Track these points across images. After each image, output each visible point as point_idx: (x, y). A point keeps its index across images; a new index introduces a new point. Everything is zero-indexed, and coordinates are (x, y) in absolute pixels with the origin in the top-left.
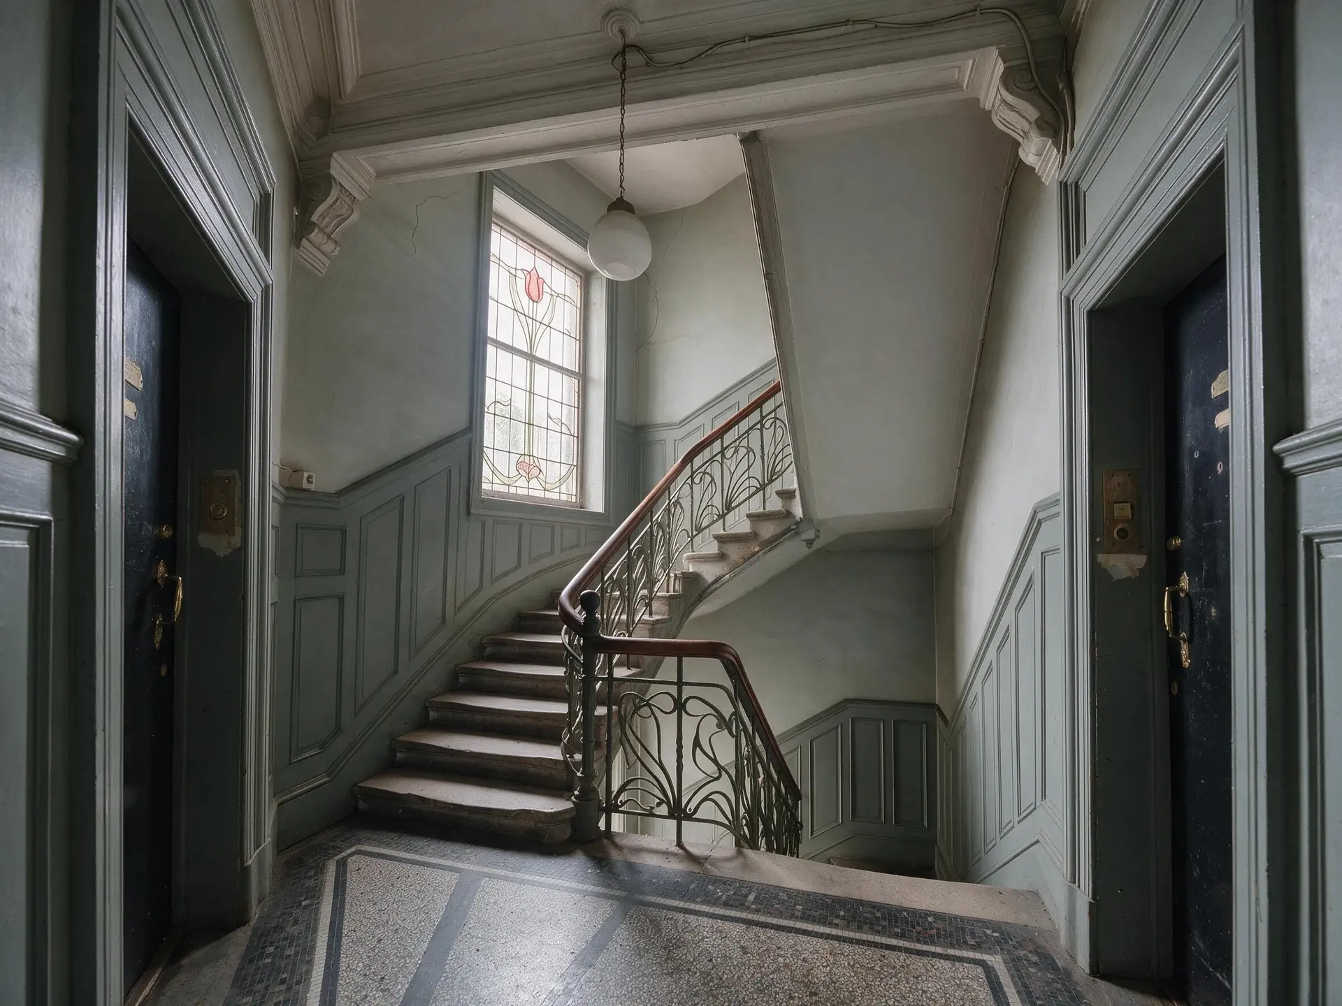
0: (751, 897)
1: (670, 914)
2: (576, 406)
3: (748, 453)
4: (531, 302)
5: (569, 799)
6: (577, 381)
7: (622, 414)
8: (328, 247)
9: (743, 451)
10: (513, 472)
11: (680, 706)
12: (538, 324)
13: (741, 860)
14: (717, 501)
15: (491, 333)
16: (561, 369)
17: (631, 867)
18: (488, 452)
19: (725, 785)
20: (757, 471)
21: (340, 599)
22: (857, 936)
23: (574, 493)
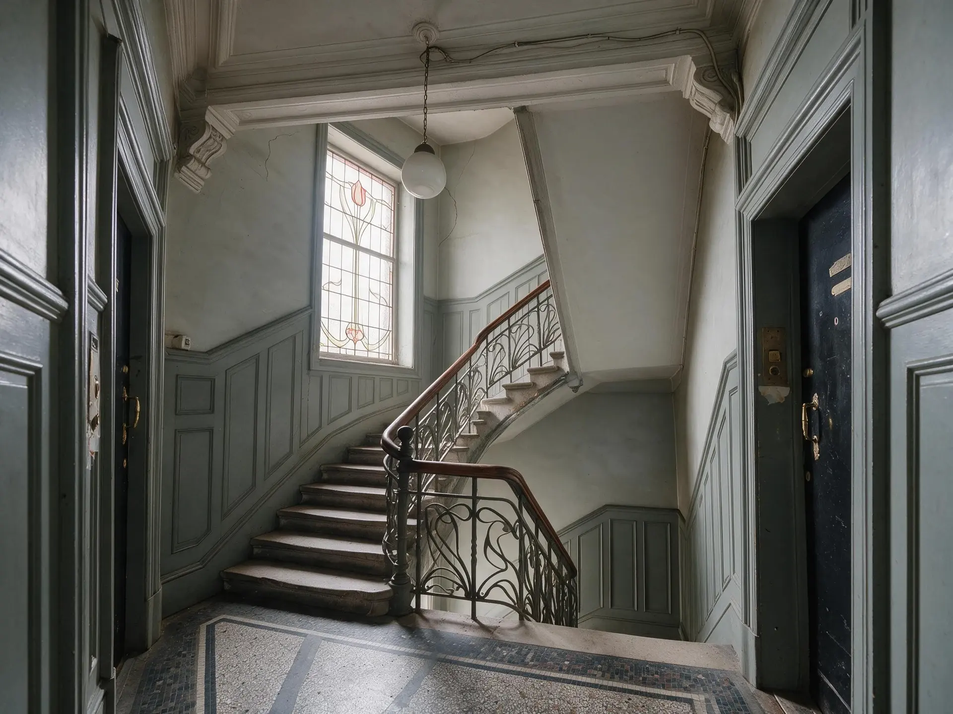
0: (530, 656)
1: (466, 669)
2: (391, 283)
3: (528, 329)
4: (356, 206)
5: (387, 583)
6: (392, 263)
7: (428, 292)
8: (202, 172)
9: (524, 328)
10: (344, 337)
11: (474, 515)
12: (362, 222)
13: (522, 630)
14: (506, 362)
15: (326, 230)
16: (380, 255)
17: (436, 635)
18: (324, 321)
19: (511, 575)
20: (535, 340)
21: (210, 432)
22: (610, 683)
23: (391, 353)
